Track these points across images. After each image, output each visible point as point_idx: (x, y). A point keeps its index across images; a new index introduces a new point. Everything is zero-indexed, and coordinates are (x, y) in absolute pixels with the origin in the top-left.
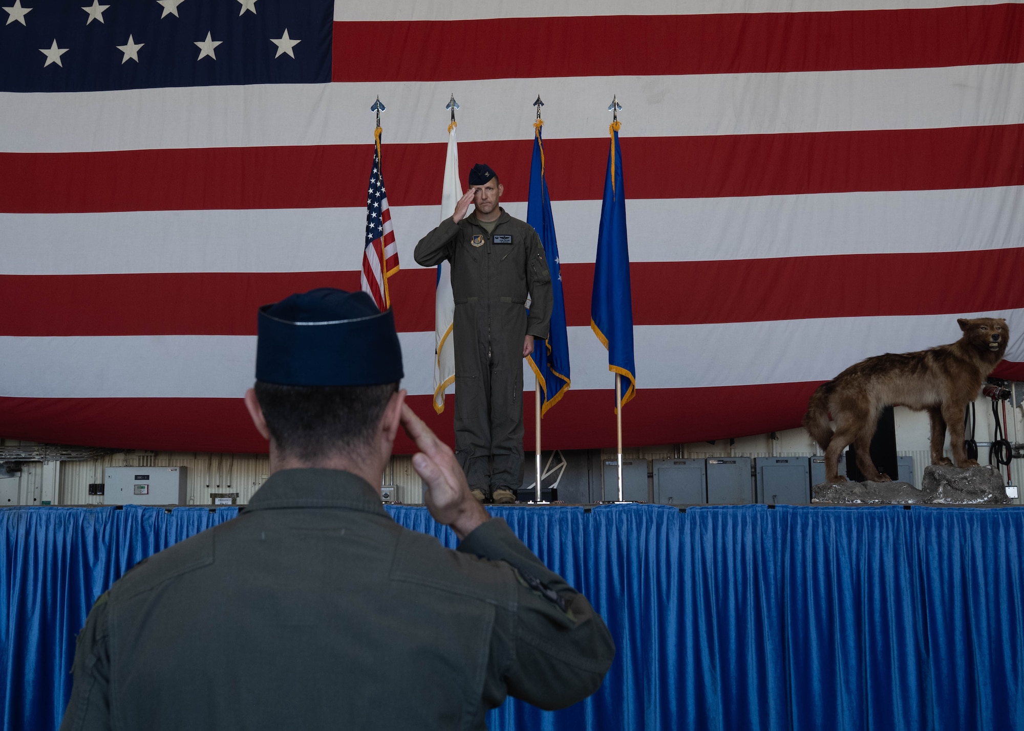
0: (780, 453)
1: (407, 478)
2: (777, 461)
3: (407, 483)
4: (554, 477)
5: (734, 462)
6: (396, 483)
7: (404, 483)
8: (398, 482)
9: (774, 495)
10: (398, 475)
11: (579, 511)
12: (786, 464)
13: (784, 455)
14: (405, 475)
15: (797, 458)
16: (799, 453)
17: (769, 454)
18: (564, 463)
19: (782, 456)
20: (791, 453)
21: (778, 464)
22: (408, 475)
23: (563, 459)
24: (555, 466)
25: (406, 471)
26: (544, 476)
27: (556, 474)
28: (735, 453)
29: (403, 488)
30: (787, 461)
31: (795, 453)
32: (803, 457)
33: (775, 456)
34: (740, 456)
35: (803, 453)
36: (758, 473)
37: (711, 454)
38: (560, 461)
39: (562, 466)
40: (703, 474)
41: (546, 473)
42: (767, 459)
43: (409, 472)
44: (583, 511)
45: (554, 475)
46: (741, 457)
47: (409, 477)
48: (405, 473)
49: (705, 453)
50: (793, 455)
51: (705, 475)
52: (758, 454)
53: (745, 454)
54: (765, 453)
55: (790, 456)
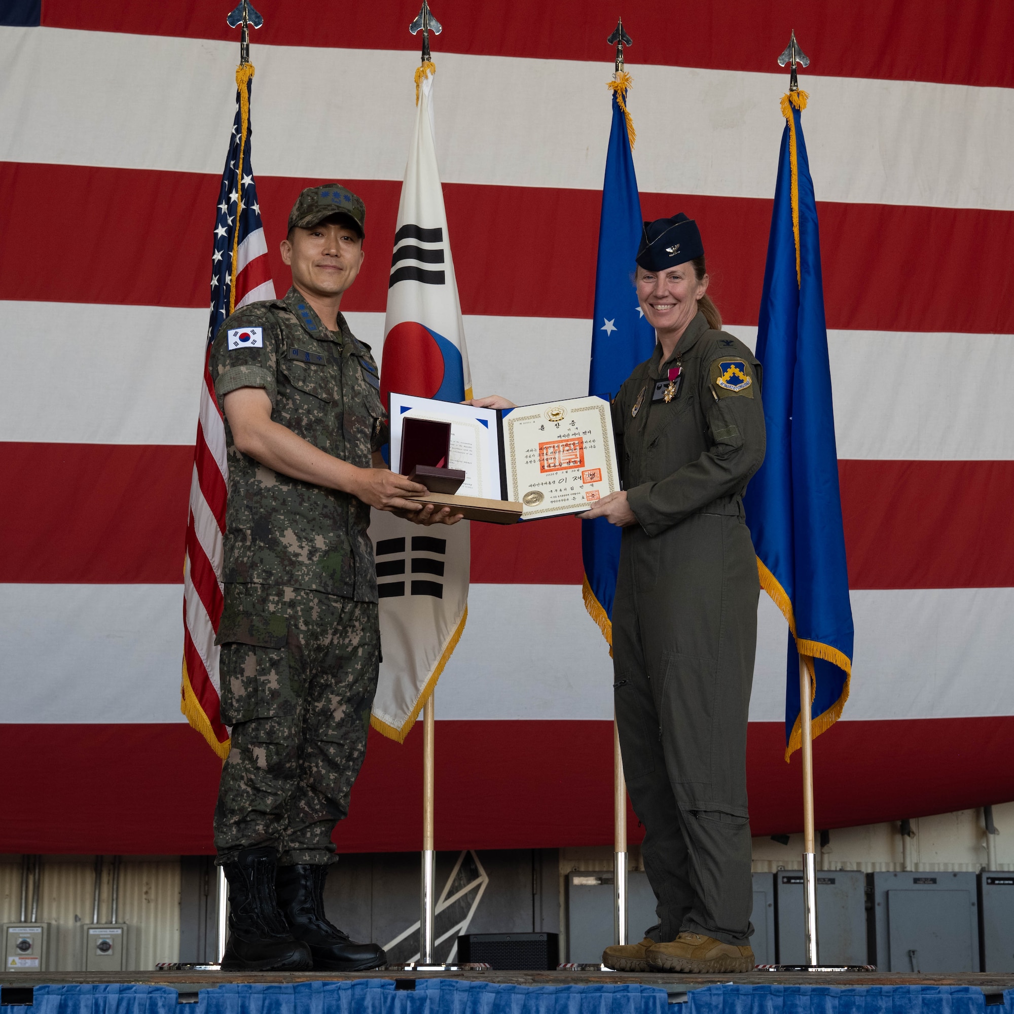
0: (917, 865)
1: (148, 909)
2: (916, 881)
3: (148, 918)
4: (462, 908)
5: (832, 881)
6: (124, 918)
7: (140, 917)
8: (128, 916)
9: (912, 949)
10: (128, 901)
11: (970, 999)
12: (933, 886)
13: (925, 868)
14: (144, 901)
15: (955, 875)
16: (953, 864)
17: (895, 864)
18: (483, 880)
19: (921, 869)
20: (939, 864)
21: (917, 886)
22: (149, 902)
23: (482, 871)
24: (465, 886)
25: (146, 893)
26: (442, 906)
27: (466, 902)
28: (830, 863)
29: (139, 931)
30: (934, 881)
31: (946, 865)
32: (967, 873)
33: (908, 869)
34: (838, 869)
35: (960, 865)
36: (879, 904)
37: (781, 864)
38: (475, 875)
39: (479, 886)
40: (770, 905)
41: (446, 899)
42: (895, 875)
43: (152, 896)
44: (981, 999)
45: (463, 904)
46: (841, 870)
47: (152, 905)
48: (144, 896)
49: (770, 862)
50: (942, 869)
51: (772, 908)
52: (873, 864)
53: (848, 864)
54: (887, 864)
55: (936, 870)
